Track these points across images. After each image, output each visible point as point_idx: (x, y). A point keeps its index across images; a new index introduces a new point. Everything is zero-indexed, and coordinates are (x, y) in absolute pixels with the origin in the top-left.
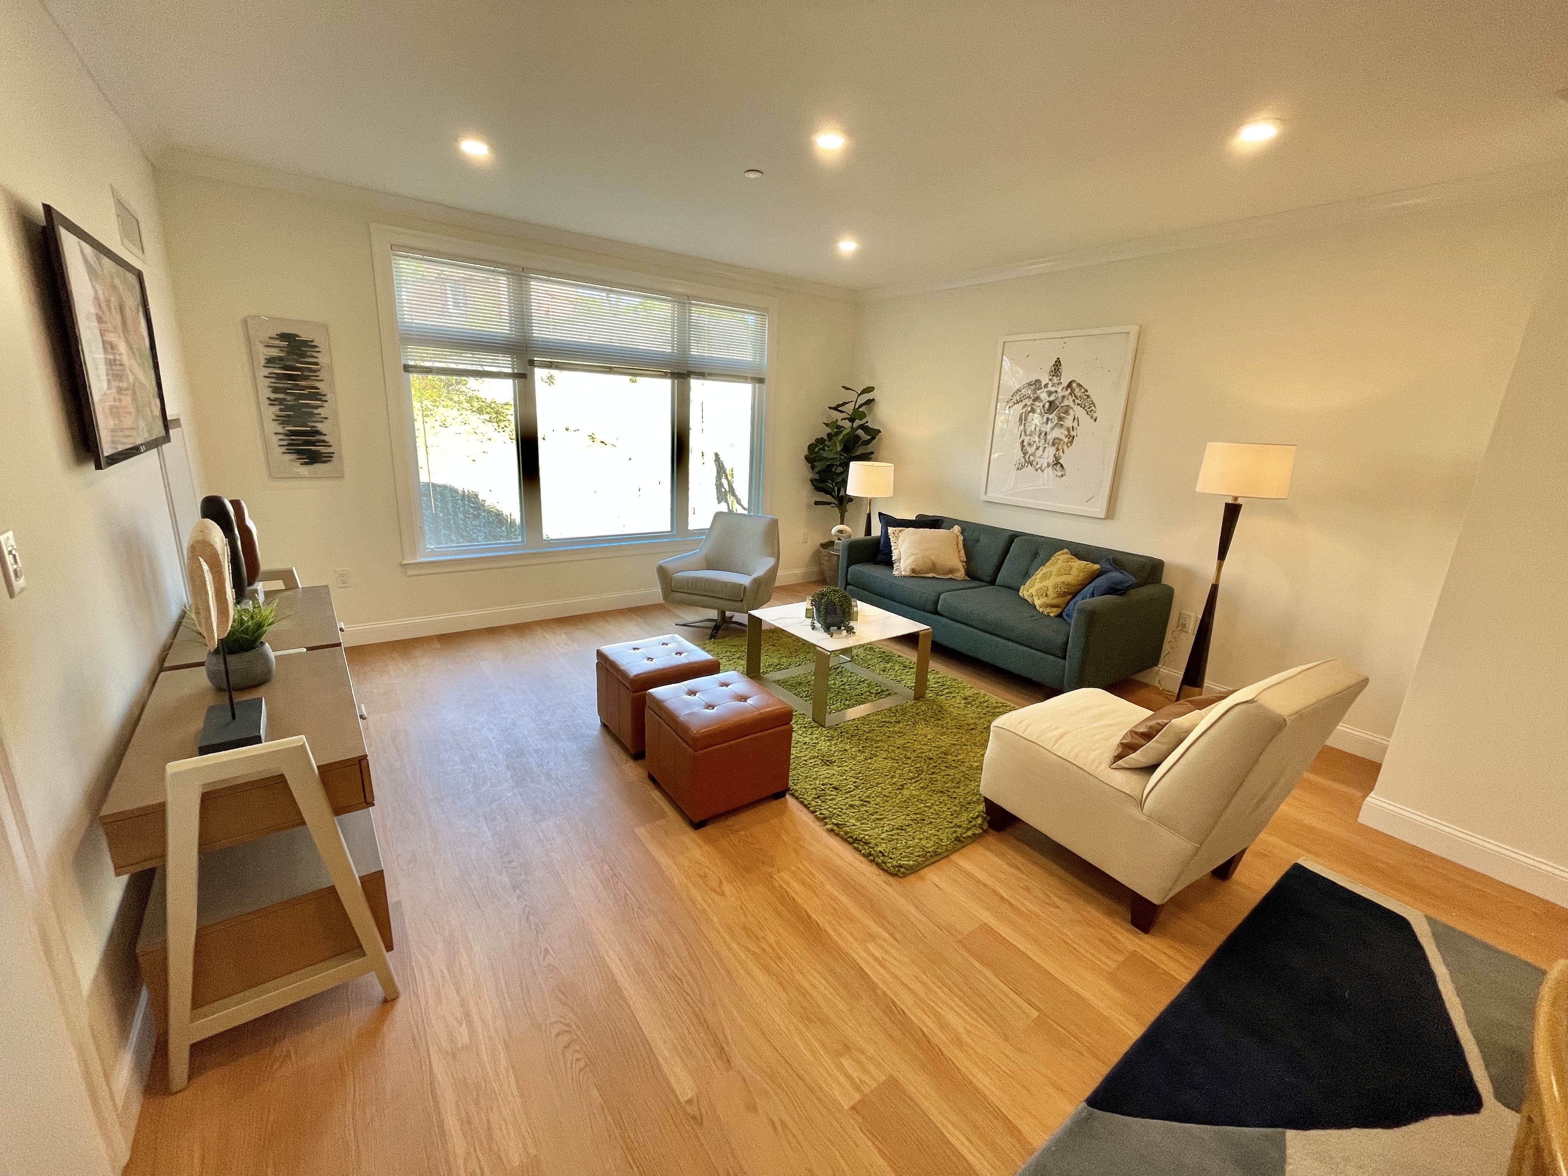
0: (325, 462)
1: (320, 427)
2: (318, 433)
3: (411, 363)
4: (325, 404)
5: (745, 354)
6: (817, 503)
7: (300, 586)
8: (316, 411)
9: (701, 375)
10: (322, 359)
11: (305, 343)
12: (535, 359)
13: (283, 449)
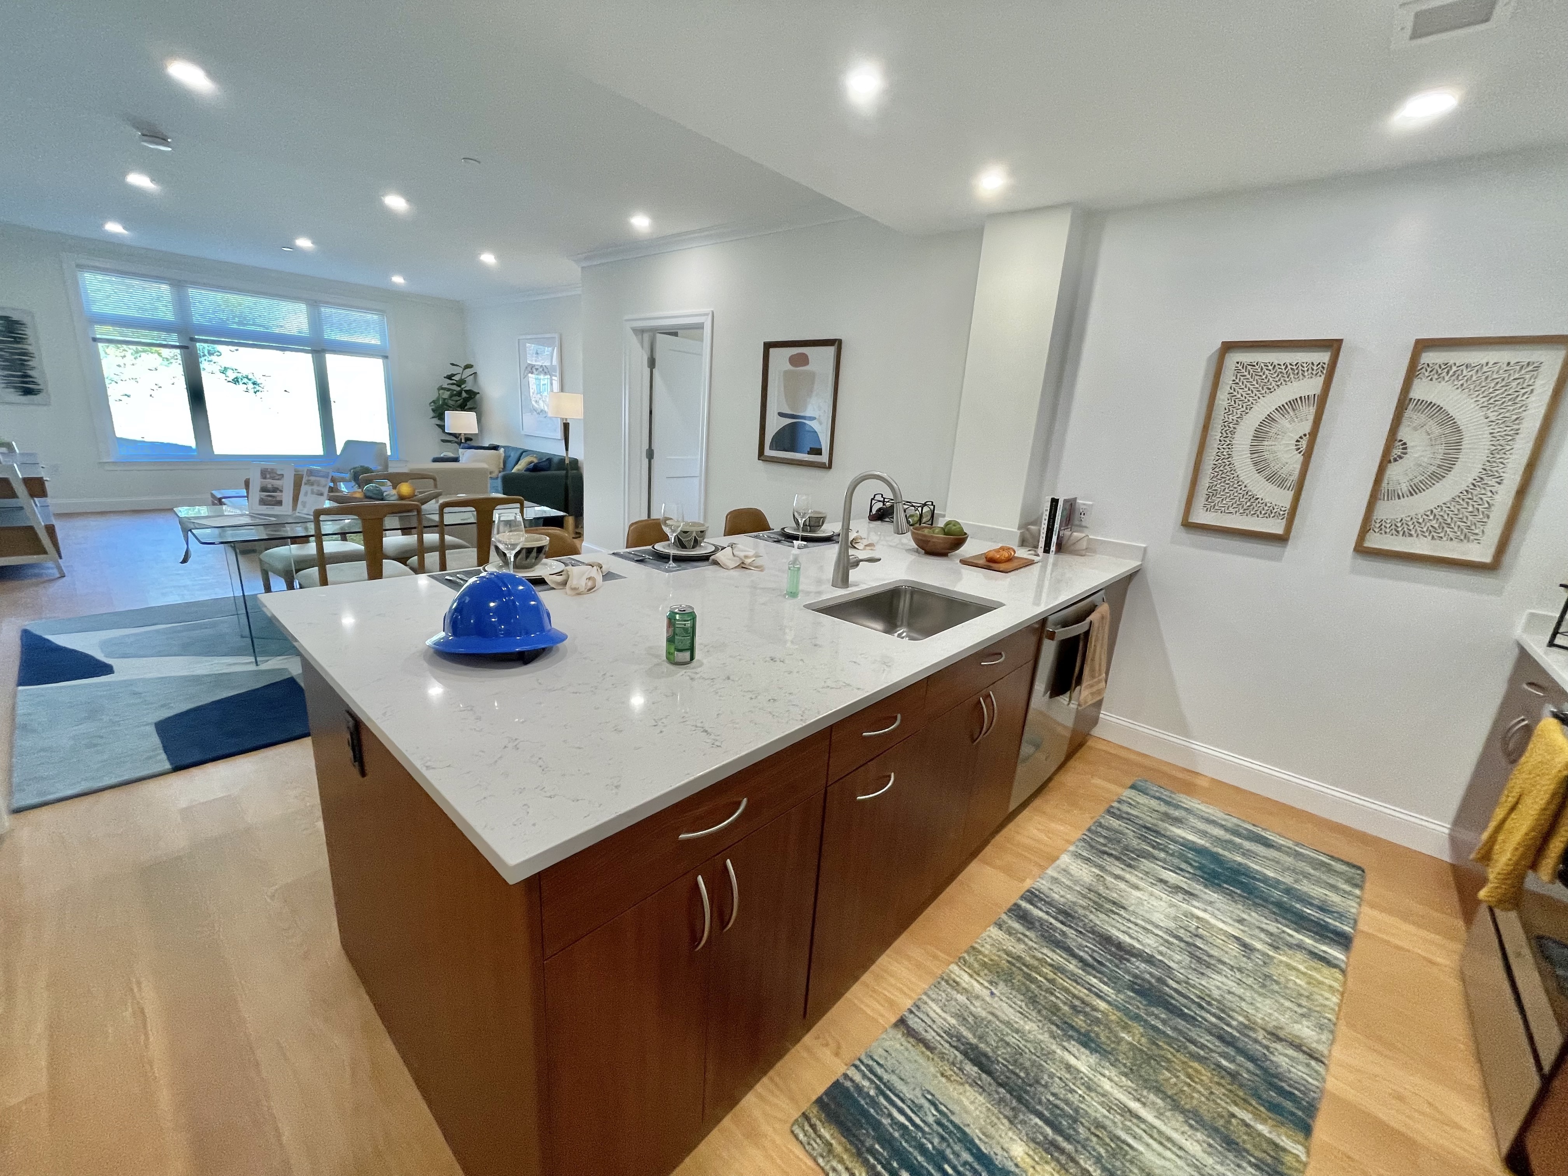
0: (36, 394)
1: (30, 373)
2: (30, 377)
3: (98, 336)
4: (34, 359)
5: (373, 340)
6: (443, 441)
7: (17, 451)
8: (26, 363)
9: (334, 352)
10: (29, 332)
11: (17, 322)
12: (196, 337)
13: (4, 385)
